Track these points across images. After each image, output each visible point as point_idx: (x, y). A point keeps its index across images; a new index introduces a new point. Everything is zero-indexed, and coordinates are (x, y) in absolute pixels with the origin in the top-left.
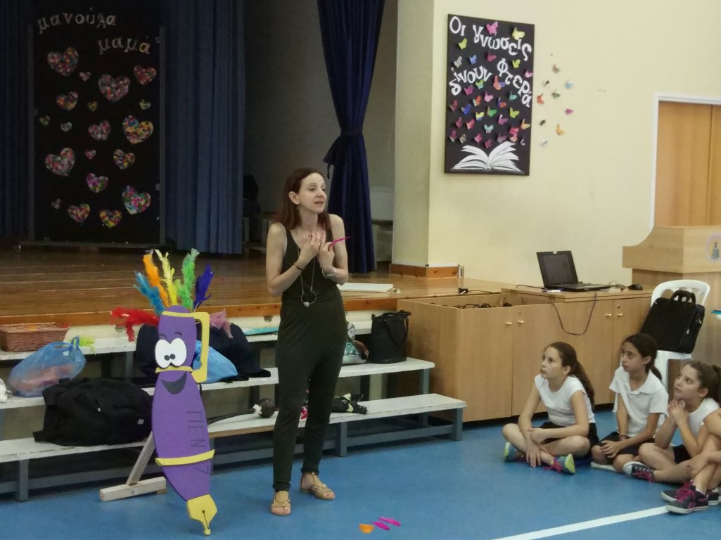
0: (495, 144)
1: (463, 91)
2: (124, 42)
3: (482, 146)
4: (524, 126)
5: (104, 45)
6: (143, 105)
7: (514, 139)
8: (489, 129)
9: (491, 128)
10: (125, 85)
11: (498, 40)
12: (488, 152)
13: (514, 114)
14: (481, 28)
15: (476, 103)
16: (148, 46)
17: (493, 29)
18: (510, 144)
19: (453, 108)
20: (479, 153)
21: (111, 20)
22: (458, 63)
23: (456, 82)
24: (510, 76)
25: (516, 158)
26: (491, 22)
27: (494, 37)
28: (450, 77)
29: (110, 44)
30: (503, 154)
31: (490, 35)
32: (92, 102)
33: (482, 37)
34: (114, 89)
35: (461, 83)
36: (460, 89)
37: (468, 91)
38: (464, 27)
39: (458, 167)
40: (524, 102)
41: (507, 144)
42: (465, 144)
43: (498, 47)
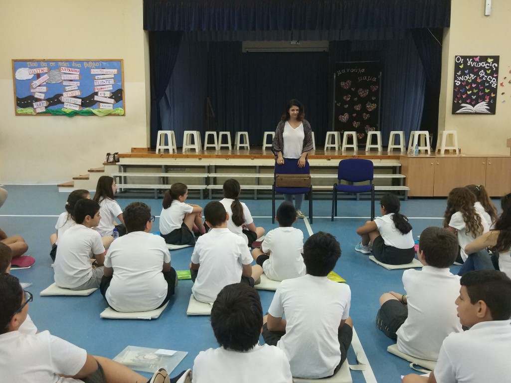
0: (477, 103)
1: (461, 84)
2: (367, 78)
3: (470, 104)
4: (493, 95)
5: (360, 79)
6: (373, 98)
7: (487, 100)
8: (474, 97)
9: (475, 97)
10: (367, 92)
11: (480, 63)
12: (474, 106)
13: (487, 91)
14: (471, 60)
15: (467, 88)
16: (375, 78)
17: (477, 59)
18: (485, 102)
19: (456, 90)
20: (469, 107)
21: (363, 70)
22: (459, 73)
23: (458, 80)
24: (486, 77)
25: (488, 108)
26: (476, 57)
27: (477, 62)
28: (455, 78)
29: (362, 78)
30: (482, 106)
31: (475, 62)
32: (355, 98)
33: (472, 63)
34: (363, 93)
35: (461, 81)
36: (460, 83)
37: (463, 84)
38: (462, 60)
39: (458, 112)
40: (493, 86)
41: (483, 103)
42: (462, 103)
43: (480, 66)
